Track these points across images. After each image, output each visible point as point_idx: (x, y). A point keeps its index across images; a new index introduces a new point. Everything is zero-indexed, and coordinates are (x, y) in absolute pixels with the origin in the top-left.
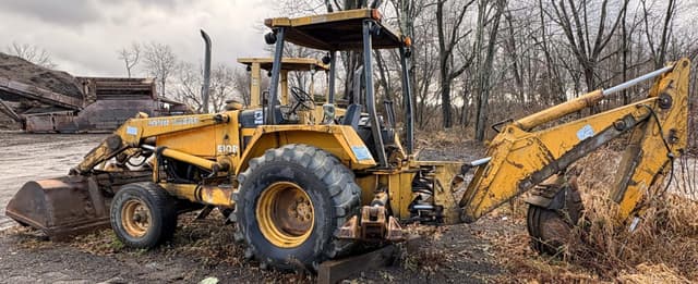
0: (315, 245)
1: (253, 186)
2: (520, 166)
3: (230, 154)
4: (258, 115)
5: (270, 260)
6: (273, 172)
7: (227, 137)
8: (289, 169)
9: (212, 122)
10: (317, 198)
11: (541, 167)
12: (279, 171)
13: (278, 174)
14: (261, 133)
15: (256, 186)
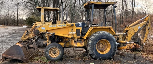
0: (111, 52)
1: (96, 41)
2: (131, 34)
3: (73, 34)
4: (80, 24)
5: (100, 57)
6: (101, 37)
7: (72, 30)
8: (105, 36)
9: (70, 26)
10: (112, 42)
11: (134, 34)
12: (103, 37)
13: (103, 38)
14: (92, 29)
15: (97, 41)
